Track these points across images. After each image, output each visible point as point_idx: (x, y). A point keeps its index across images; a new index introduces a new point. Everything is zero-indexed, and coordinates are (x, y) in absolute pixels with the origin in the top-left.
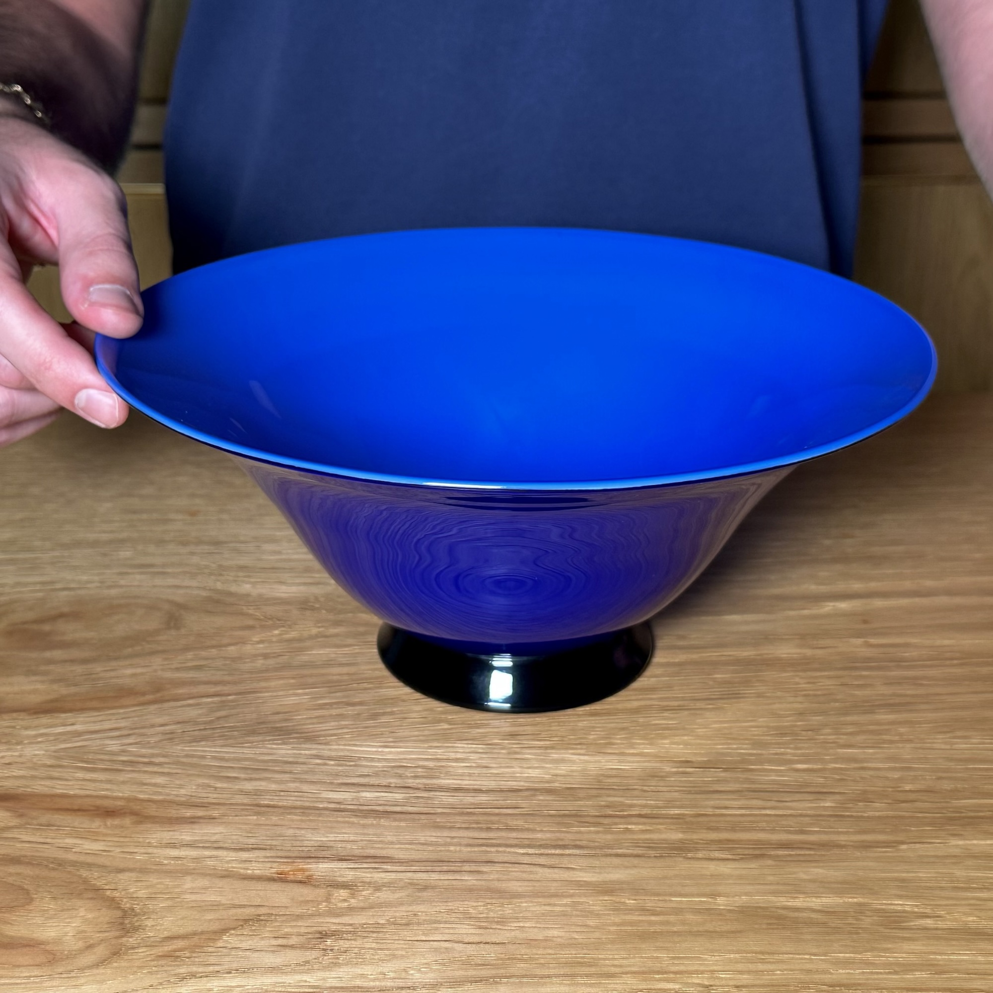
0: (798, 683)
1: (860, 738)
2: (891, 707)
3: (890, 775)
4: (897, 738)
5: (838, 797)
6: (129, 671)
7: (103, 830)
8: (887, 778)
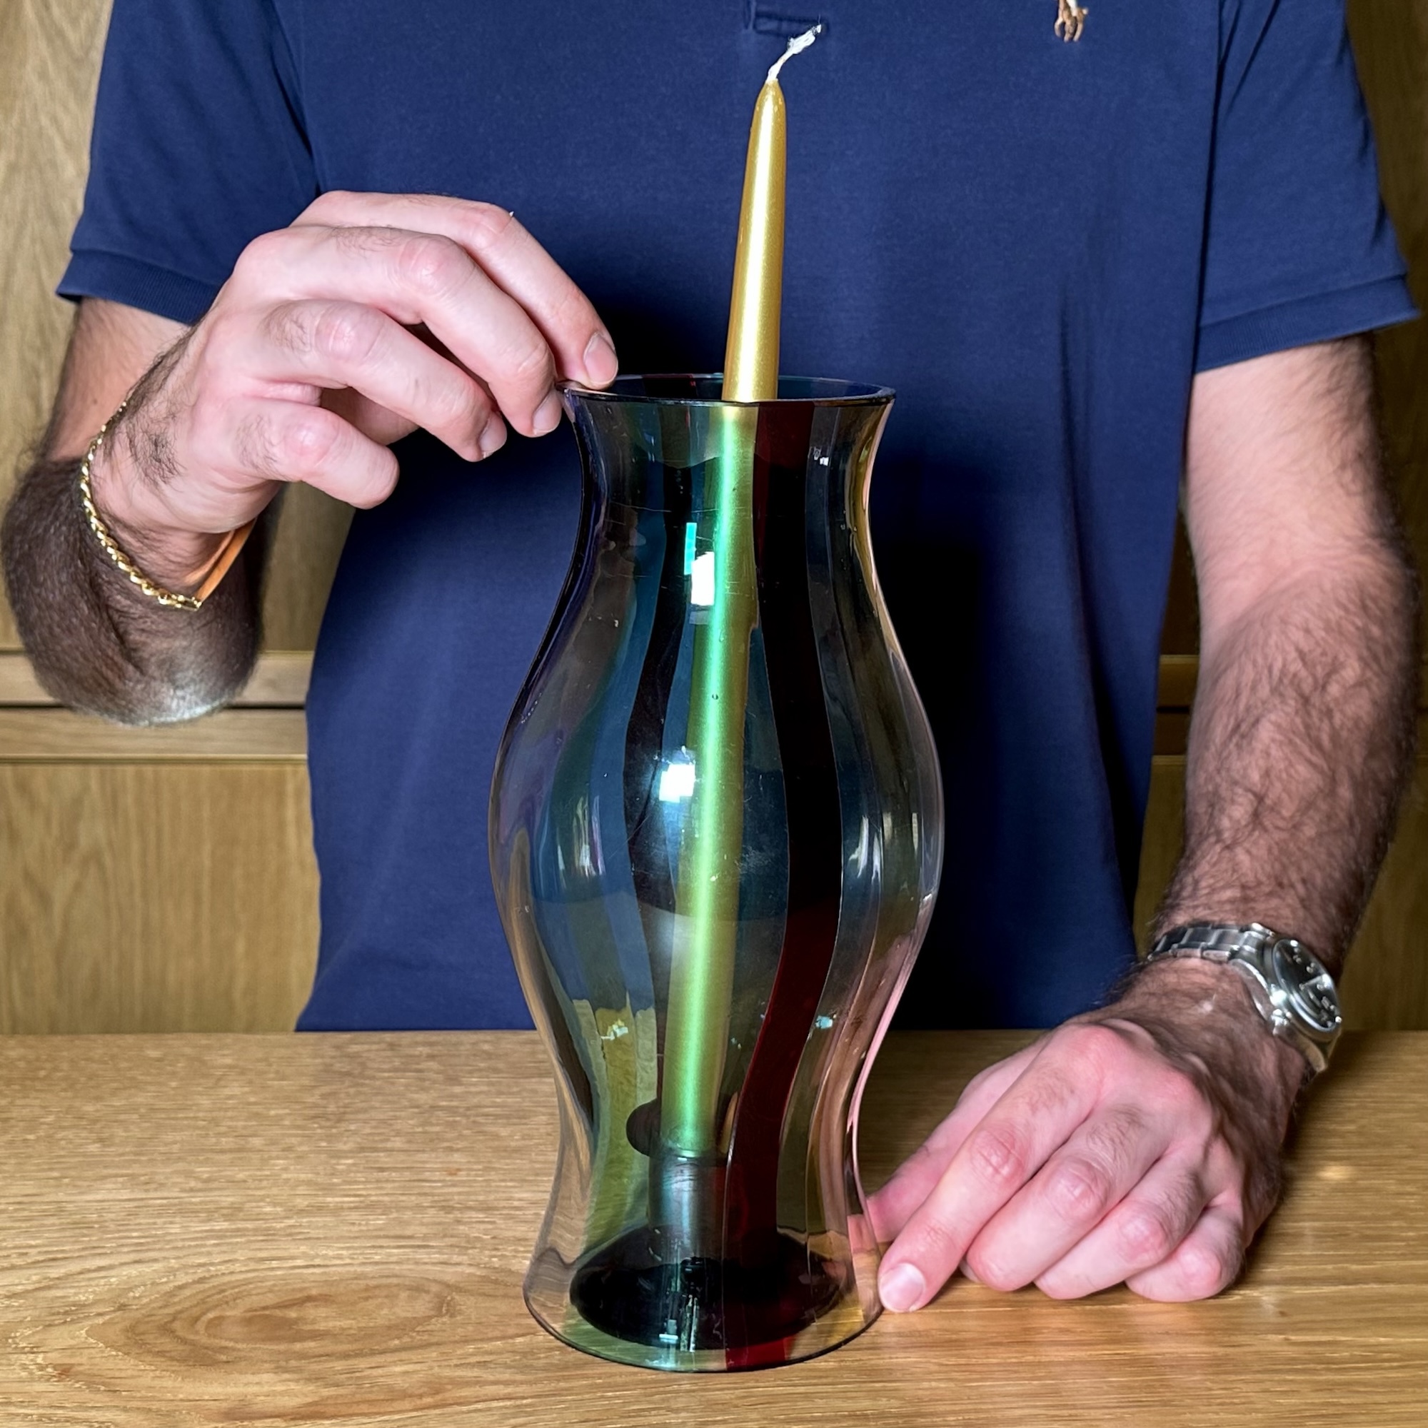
6: (398, 1369)
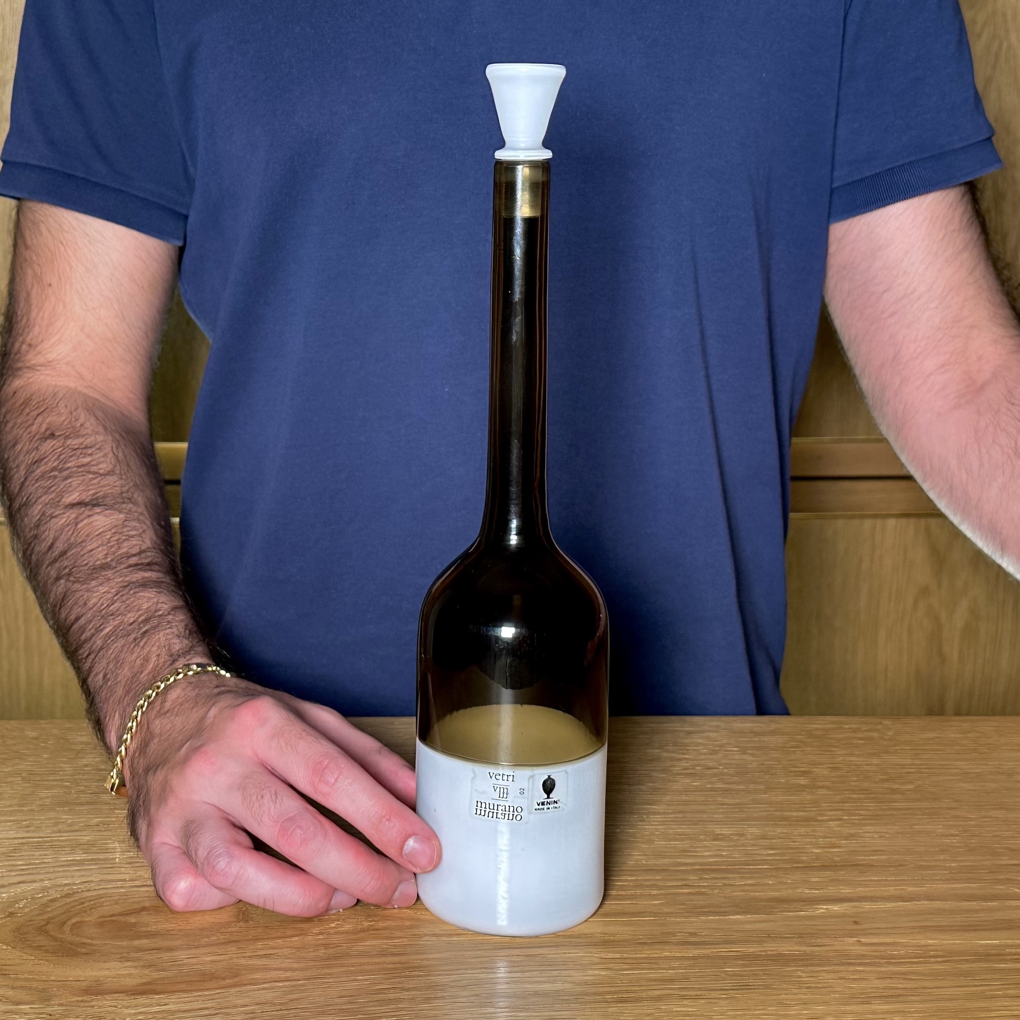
6: (208, 959)
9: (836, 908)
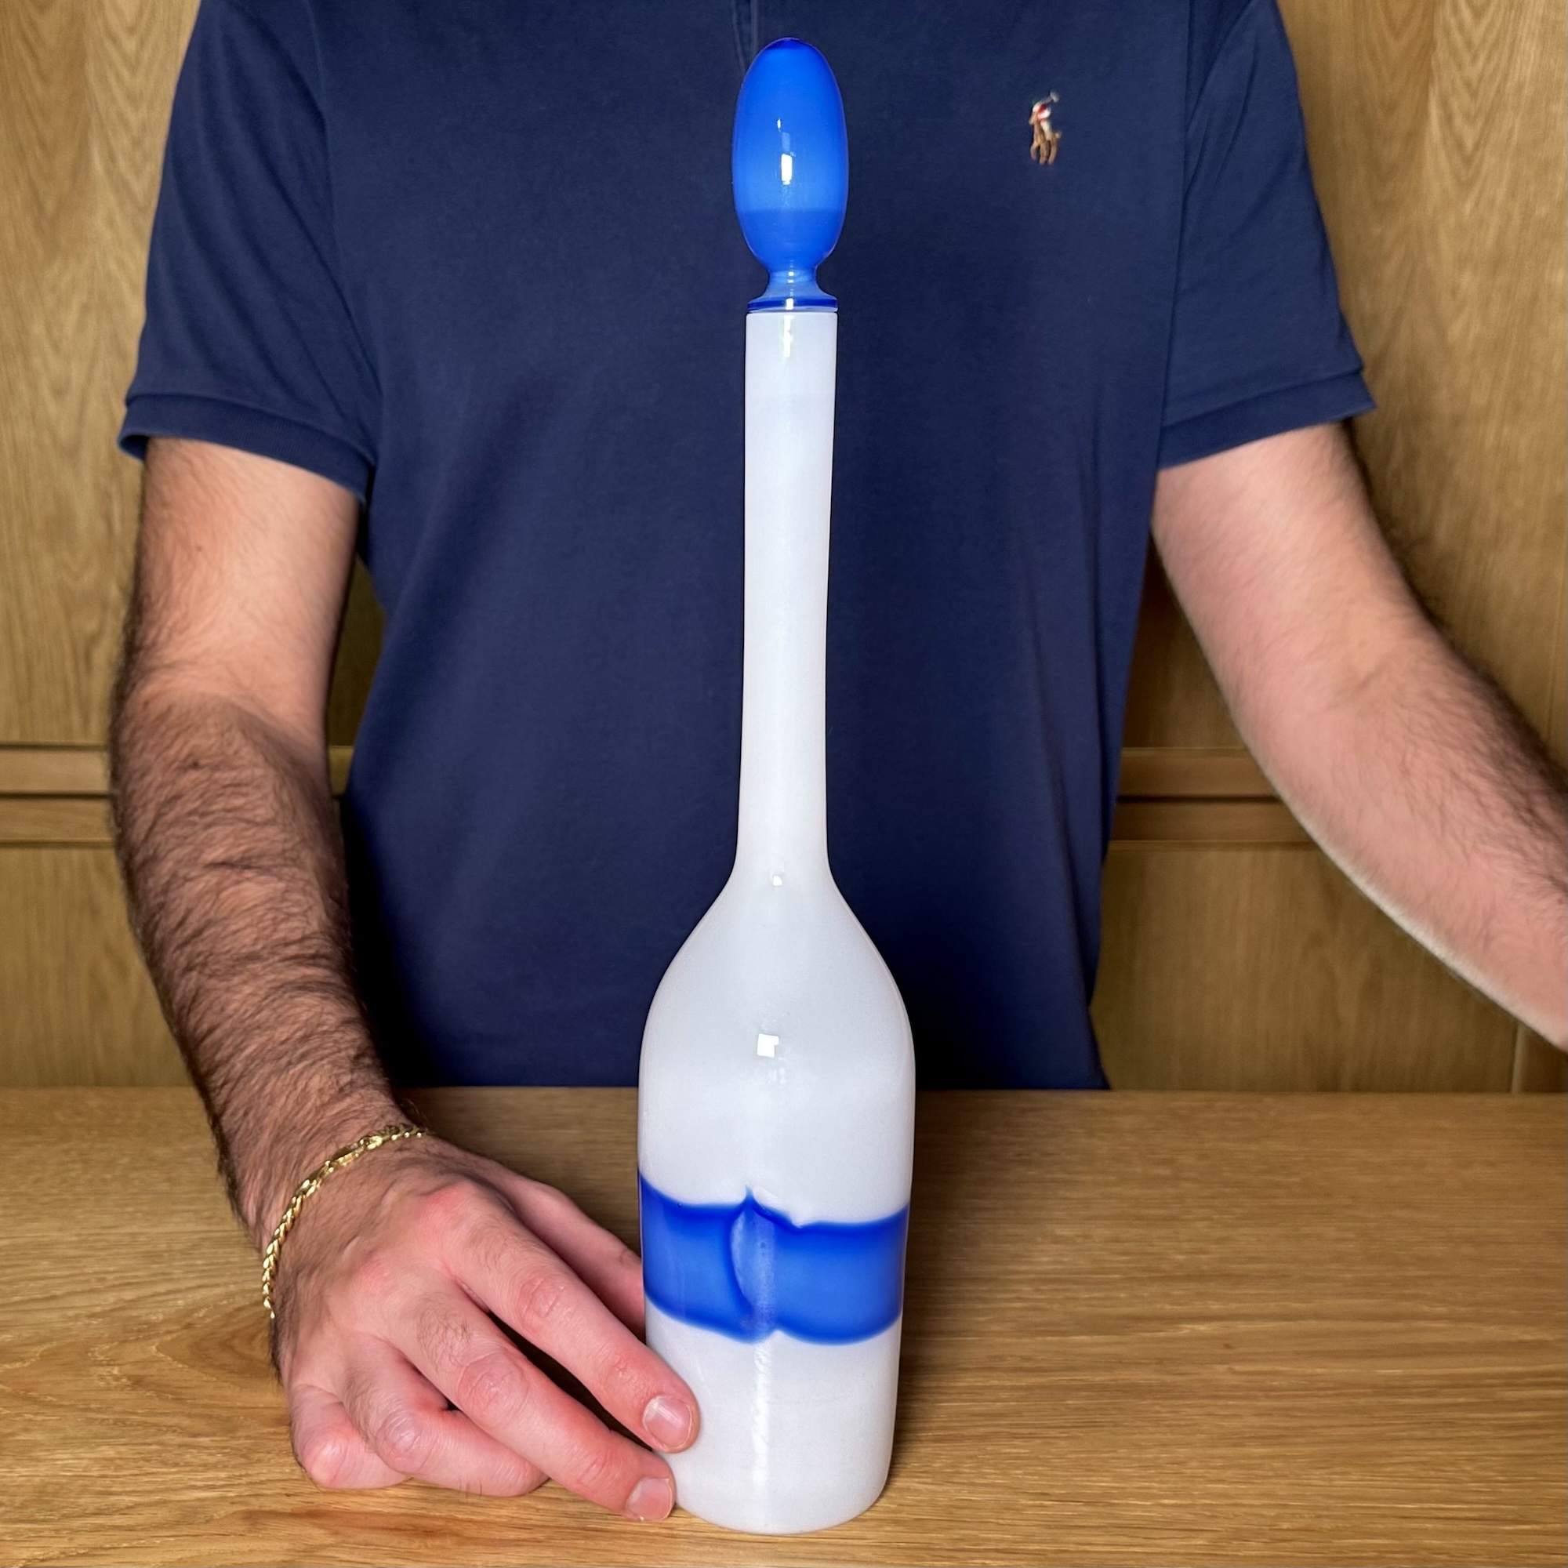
0: (1158, 1412)
1: (1229, 1473)
2: (1262, 1439)
3: (1265, 1512)
4: (1270, 1473)
5: (1210, 1535)
7: (425, 1551)
8: (1262, 1516)
9: (1203, 1328)
